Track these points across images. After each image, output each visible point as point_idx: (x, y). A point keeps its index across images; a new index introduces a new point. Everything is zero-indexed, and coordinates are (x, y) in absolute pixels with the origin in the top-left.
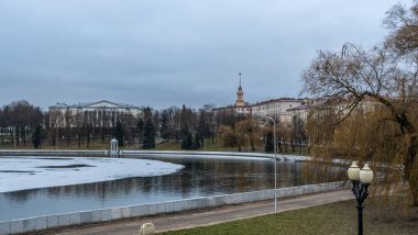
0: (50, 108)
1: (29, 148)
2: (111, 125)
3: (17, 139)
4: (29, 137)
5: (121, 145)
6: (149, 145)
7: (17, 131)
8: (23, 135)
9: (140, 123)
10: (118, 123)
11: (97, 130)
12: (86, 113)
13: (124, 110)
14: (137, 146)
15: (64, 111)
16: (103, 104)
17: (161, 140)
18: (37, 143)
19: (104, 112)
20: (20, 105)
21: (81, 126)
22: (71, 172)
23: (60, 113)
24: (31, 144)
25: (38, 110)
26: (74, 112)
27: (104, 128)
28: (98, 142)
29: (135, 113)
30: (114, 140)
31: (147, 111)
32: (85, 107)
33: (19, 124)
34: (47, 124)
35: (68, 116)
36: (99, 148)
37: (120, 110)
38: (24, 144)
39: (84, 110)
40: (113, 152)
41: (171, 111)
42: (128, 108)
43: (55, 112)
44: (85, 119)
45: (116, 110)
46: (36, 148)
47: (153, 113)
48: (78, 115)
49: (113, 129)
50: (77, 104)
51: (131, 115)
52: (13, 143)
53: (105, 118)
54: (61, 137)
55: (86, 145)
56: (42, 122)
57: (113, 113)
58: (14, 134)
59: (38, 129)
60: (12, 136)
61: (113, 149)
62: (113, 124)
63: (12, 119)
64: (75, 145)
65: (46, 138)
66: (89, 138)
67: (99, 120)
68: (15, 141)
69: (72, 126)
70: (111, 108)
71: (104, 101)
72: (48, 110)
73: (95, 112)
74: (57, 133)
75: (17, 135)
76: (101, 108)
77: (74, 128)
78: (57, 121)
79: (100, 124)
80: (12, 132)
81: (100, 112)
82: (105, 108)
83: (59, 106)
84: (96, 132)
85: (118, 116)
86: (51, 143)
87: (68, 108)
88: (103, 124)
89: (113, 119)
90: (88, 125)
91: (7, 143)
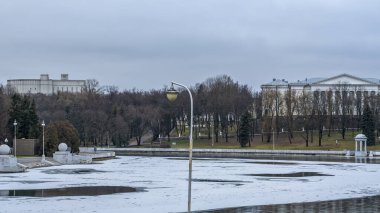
0: (263, 87)
1: (233, 145)
2: (355, 113)
3: (216, 133)
4: (233, 130)
5: (371, 143)
7: (216, 121)
8: (224, 126)
10: (367, 109)
11: (333, 120)
12: (316, 93)
13: (376, 89)
15: (283, 91)
16: (343, 80)
18: (244, 139)
19: (345, 93)
20: (219, 83)
21: (309, 114)
23: (277, 95)
24: (235, 139)
25: (245, 90)
26: (299, 92)
27: (344, 117)
28: (336, 138)
30: (360, 136)
32: (315, 84)
33: (219, 111)
34: (259, 111)
35: (289, 99)
36: (337, 147)
37: (369, 89)
38: (226, 141)
39: (314, 89)
40: (359, 154)
43: (270, 93)
44: (315, 102)
45: (362, 89)
46: (243, 146)
48: (305, 97)
49: (358, 119)
50: (302, 80)
52: (210, 138)
53: (347, 102)
54: (279, 130)
55: (316, 142)
56: (251, 108)
57: (359, 93)
58: (212, 125)
59: (246, 118)
60: (209, 128)
61: (359, 150)
62: (359, 110)
63: (209, 104)
64: (300, 142)
65: (257, 132)
66: (321, 132)
67: (337, 105)
68: (213, 135)
69: (295, 114)
70: (356, 86)
71: (345, 75)
72: (259, 90)
73: (330, 93)
74: (274, 123)
75: (216, 127)
76: (339, 85)
77: (299, 117)
78: (273, 107)
79: (337, 111)
80: (208, 123)
81: (337, 92)
82: (345, 85)
83: (275, 83)
84: (332, 122)
85: (366, 98)
86: (265, 139)
87: (289, 86)
88: (343, 110)
89: (358, 103)
90: (319, 112)
91: (202, 138)
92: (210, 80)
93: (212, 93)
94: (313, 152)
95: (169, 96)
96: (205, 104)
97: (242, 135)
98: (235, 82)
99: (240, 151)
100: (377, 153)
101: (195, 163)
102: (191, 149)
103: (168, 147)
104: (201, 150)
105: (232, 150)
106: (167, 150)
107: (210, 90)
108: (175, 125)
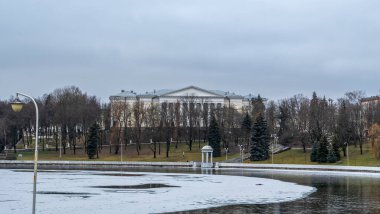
0: (111, 98)
1: (81, 157)
2: (202, 125)
3: (64, 145)
4: (81, 141)
5: (217, 154)
6: (260, 154)
7: (64, 132)
8: (72, 138)
9: (247, 121)
10: (213, 121)
11: (181, 131)
12: (164, 105)
13: (222, 101)
14: (243, 156)
15: (131, 103)
16: (190, 93)
17: (279, 148)
18: (92, 151)
19: (192, 105)
20: (67, 94)
21: (157, 125)
22: (142, 195)
23: (125, 106)
24: (83, 151)
25: (93, 102)
26: (147, 104)
27: (191, 129)
28: (183, 150)
29: (238, 105)
30: (207, 148)
31: (257, 102)
32: (163, 96)
33: (67, 123)
34: (107, 123)
35: (138, 110)
36: (184, 159)
37: (216, 101)
38: (74, 152)
39: (162, 101)
40: (205, 165)
41: (294, 102)
42: (227, 98)
43: (118, 105)
44: (163, 114)
45: (210, 101)
46: (91, 157)
47: (267, 105)
48: (153, 108)
49: (204, 130)
50: (151, 91)
51: (232, 109)
52: (57, 149)
53: (194, 114)
54: (127, 141)
55: (164, 154)
56: (99, 119)
57: (206, 105)
58: (60, 137)
59: (95, 129)
60: (56, 139)
61: (205, 161)
62: (206, 122)
63: (56, 115)
64: (148, 154)
65: (105, 143)
66: (168, 144)
67: (184, 116)
68: (60, 147)
69: (143, 125)
70: (203, 98)
71: (192, 87)
72: (108, 101)
73: (178, 104)
74: (122, 135)
75: (64, 138)
76: (187, 97)
77: (147, 128)
78: (122, 118)
79: (185, 123)
80: (56, 134)
81: (185, 104)
82: (193, 97)
83: (124, 95)
84: (179, 134)
85: (213, 110)
86: (113, 151)
87: (138, 98)
88: (191, 122)
89: (205, 114)
90: (167, 123)
91: (49, 150)
92: (58, 91)
93: (60, 104)
94: (160, 163)
95: (14, 107)
96: (53, 115)
97: (90, 147)
98: (83, 93)
99: (88, 162)
100: (223, 164)
101: (40, 176)
102: (36, 161)
103: (15, 159)
104: (48, 162)
105: (79, 162)
106: (13, 162)
107: (58, 100)
108: (21, 136)
